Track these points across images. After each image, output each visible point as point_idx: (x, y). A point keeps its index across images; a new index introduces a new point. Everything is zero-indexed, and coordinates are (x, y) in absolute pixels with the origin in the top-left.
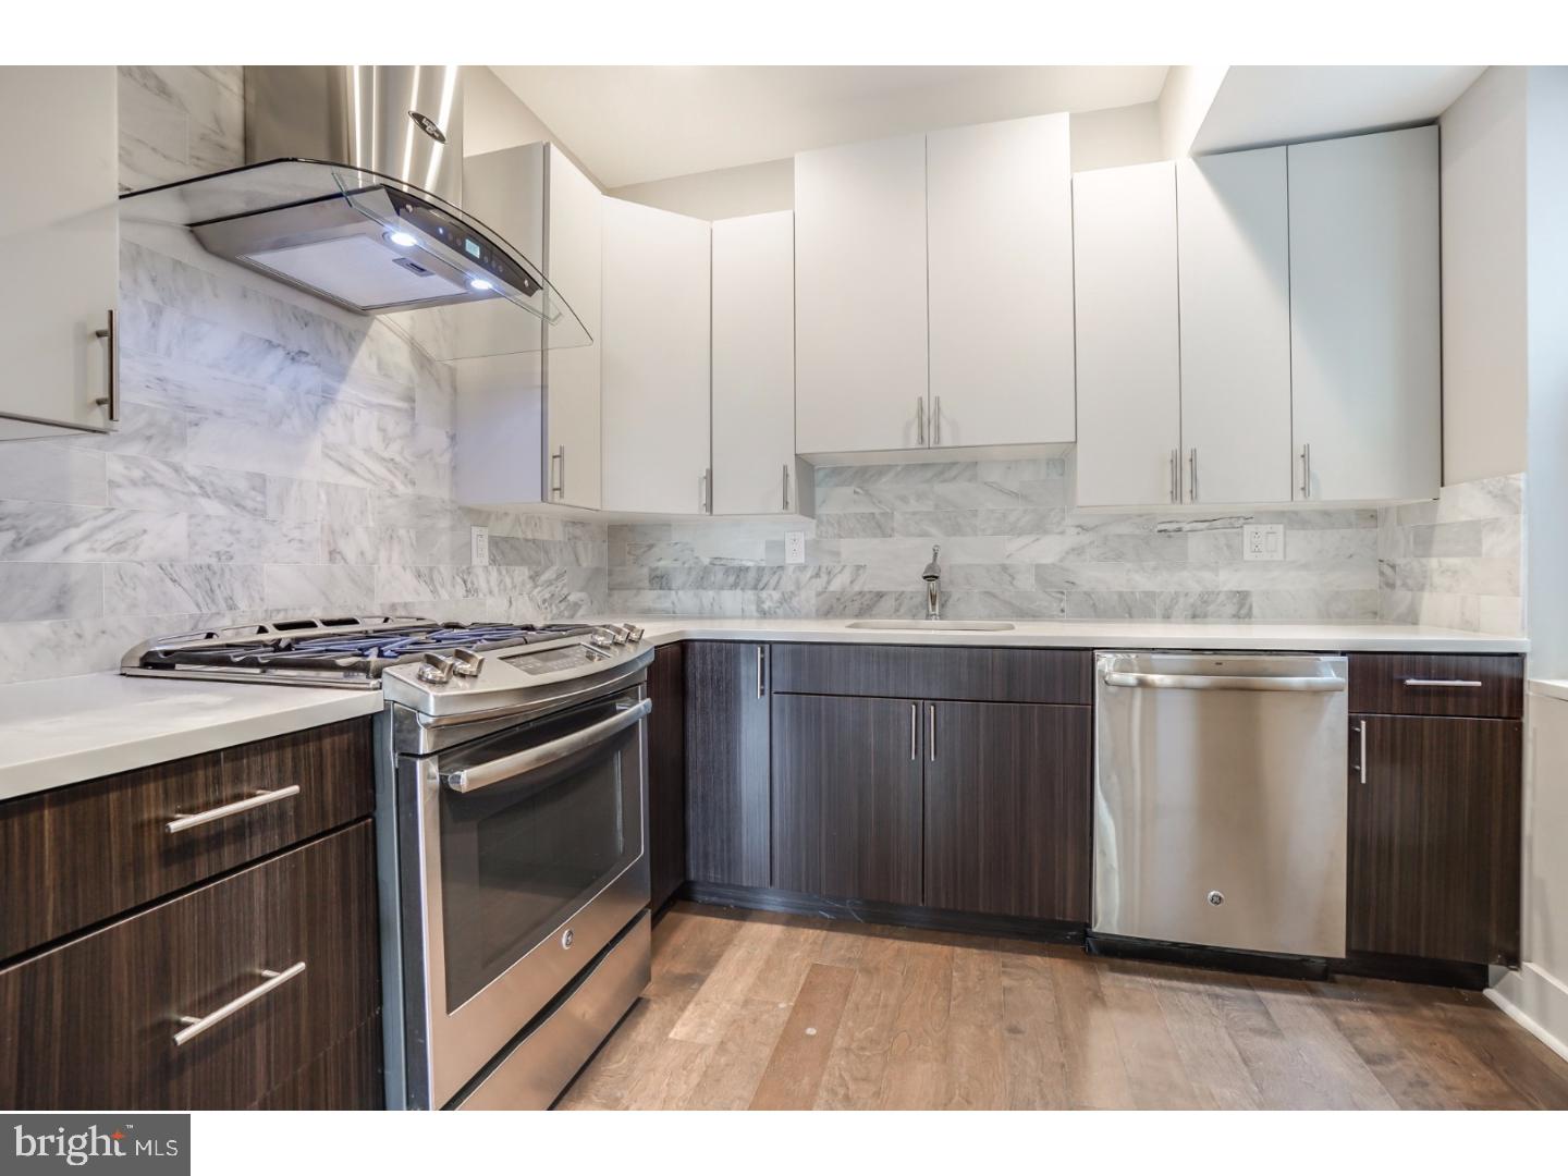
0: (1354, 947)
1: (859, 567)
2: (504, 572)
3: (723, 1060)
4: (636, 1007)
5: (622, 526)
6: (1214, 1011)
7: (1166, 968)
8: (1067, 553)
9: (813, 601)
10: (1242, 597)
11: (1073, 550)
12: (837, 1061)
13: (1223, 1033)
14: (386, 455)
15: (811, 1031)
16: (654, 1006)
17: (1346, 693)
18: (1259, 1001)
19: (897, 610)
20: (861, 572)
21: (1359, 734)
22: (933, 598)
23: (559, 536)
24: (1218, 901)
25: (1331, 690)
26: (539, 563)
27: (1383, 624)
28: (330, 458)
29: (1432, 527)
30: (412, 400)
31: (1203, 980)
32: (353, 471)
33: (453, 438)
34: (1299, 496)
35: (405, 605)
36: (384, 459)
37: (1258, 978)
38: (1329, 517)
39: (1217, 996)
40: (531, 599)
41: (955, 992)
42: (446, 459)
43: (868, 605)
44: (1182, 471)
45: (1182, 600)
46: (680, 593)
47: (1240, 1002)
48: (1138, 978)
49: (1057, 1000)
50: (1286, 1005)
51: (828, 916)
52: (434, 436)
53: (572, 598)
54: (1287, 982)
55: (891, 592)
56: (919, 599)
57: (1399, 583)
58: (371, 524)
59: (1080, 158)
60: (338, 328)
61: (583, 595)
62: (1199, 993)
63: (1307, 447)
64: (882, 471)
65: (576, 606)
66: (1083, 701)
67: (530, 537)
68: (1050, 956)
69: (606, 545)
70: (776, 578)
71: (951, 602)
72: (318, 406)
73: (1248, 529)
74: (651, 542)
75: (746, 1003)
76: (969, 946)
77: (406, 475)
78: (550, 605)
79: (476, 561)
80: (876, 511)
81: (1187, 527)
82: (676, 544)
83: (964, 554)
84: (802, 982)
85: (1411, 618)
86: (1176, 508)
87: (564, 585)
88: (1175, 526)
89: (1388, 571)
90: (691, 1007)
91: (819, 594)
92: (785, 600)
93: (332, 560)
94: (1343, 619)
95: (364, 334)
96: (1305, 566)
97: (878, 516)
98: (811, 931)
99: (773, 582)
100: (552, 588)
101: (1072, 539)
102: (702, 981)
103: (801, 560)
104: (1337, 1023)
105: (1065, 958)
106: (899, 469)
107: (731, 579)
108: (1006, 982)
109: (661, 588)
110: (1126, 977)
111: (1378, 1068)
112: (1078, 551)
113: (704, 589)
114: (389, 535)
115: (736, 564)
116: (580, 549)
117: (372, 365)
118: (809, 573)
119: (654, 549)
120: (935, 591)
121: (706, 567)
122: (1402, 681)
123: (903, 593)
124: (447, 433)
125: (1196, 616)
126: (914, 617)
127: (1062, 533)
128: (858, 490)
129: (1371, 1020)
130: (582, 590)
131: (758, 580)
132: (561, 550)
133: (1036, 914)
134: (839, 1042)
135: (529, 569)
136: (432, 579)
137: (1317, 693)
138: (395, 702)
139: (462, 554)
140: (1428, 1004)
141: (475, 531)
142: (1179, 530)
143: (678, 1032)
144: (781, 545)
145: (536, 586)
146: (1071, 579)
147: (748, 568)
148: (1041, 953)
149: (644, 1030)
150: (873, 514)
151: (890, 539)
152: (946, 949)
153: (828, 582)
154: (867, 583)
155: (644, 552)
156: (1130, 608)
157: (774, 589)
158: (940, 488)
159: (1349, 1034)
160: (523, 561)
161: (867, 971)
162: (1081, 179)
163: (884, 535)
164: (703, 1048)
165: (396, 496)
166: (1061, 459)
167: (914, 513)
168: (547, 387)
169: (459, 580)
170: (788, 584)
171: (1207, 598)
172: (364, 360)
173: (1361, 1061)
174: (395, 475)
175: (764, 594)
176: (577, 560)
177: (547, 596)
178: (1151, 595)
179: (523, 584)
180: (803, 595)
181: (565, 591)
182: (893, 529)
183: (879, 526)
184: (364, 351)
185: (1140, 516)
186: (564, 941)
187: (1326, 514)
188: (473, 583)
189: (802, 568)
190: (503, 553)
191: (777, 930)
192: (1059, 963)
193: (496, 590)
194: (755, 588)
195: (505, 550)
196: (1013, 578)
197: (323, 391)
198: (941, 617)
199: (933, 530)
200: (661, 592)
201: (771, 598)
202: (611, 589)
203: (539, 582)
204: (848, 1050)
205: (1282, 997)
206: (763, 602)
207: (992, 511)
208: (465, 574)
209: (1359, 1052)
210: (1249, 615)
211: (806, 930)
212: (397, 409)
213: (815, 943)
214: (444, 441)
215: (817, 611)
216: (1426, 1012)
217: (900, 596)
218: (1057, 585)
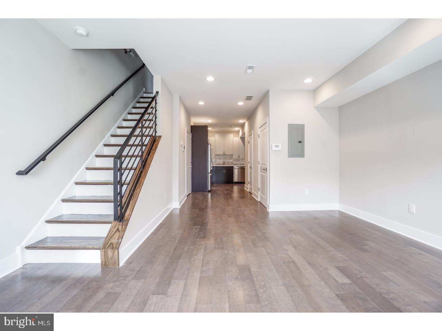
7: (238, 184)
10: (243, 164)
20: (219, 162)
43: (219, 164)
48: (236, 184)
59: (234, 136)
81: (239, 160)
83: (226, 161)
86: (239, 158)
105: (232, 184)
106: (221, 155)
112: (233, 161)
125: (241, 165)
148: (230, 184)
153: (216, 163)
156: (235, 164)
158: (224, 156)
162: (234, 138)
166: (232, 155)
167: (222, 158)
178: (237, 164)
183: (220, 159)
185: (237, 159)
196: (229, 162)
198: (224, 165)
199: (224, 159)
207: (228, 158)
217: (221, 164)
218: (232, 163)
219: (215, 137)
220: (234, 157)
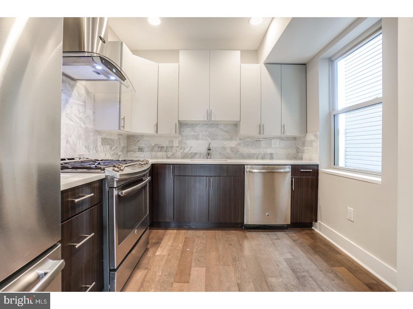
0: (292, 222)
1: (191, 147)
2: (104, 147)
3: (170, 257)
4: (146, 250)
5: (131, 136)
6: (268, 237)
7: (258, 230)
8: (237, 145)
9: (180, 155)
10: (272, 155)
11: (238, 144)
12: (195, 255)
13: (269, 240)
14: (79, 116)
15: (188, 250)
16: (150, 249)
17: (291, 173)
18: (276, 234)
19: (200, 157)
20: (192, 148)
21: (293, 180)
22: (209, 154)
23: (116, 138)
24: (268, 215)
25: (288, 172)
26: (112, 145)
27: (297, 160)
28: (67, 117)
29: (305, 141)
30: (85, 103)
31: (265, 232)
32: (72, 120)
33: (94, 112)
34: (282, 134)
35: (83, 155)
36: (79, 118)
37: (275, 230)
38: (288, 138)
39: (268, 234)
40: (110, 154)
41: (217, 239)
42: (92, 118)
43: (193, 156)
44: (261, 128)
45: (260, 155)
46: (146, 153)
47: (273, 235)
48: (253, 233)
49: (238, 238)
50: (280, 234)
51: (186, 227)
52: (90, 112)
53: (119, 154)
54: (280, 230)
55: (198, 153)
56: (205, 154)
57: (299, 152)
58: (76, 134)
59: (242, 61)
60: (69, 84)
61: (121, 153)
62: (265, 234)
63: (284, 125)
64: (197, 125)
65: (120, 156)
66: (242, 176)
67: (110, 138)
68: (236, 230)
69: (126, 140)
70: (171, 149)
71: (212, 155)
72: (65, 104)
73: (273, 140)
74: (139, 140)
75: (172, 246)
76: (218, 230)
77: (83, 122)
78: (114, 155)
79: (98, 144)
80: (196, 134)
81: (261, 140)
82: (145, 140)
83: (215, 144)
84: (184, 240)
85: (301, 159)
86: (260, 136)
87: (117, 151)
88: (259, 139)
89: (298, 149)
90: (159, 248)
91: (181, 153)
92: (173, 155)
93: (67, 143)
94: (290, 159)
95: (75, 86)
96: (283, 148)
97: (196, 135)
98: (183, 231)
99: (170, 151)
100: (114, 151)
101: (238, 141)
102: (160, 243)
103: (177, 145)
104: (289, 236)
105: (238, 230)
106: (201, 124)
107: (160, 149)
108: (227, 236)
109: (141, 151)
110: (251, 233)
111: (295, 242)
112: (239, 144)
113: (153, 152)
114: (79, 137)
115: (161, 146)
116: (121, 141)
117: (77, 94)
118: (179, 148)
119: (139, 142)
120: (209, 153)
121: (153, 147)
122: (300, 170)
123: (201, 153)
124: (93, 111)
125: (263, 158)
126: (204, 159)
127: (236, 140)
128: (191, 129)
129: (294, 235)
130: (121, 152)
131: (167, 150)
132: (117, 142)
133: (233, 222)
134: (195, 251)
135: (110, 146)
136: (89, 149)
137: (285, 172)
138: (108, 176)
139: (95, 142)
140: (303, 231)
141: (98, 136)
142: (260, 140)
143: (157, 253)
144: (172, 142)
145: (111, 151)
146: (238, 150)
147: (164, 147)
148: (234, 230)
149: (149, 254)
150: (195, 135)
151: (198, 141)
152: (214, 231)
153: (184, 150)
154: (193, 151)
155: (136, 143)
156: (250, 157)
157: (171, 152)
158: (210, 129)
159: (291, 237)
160: (109, 144)
161: (198, 237)
162: (243, 65)
163: (197, 140)
164: (164, 256)
165: (81, 127)
166: (236, 125)
167: (204, 135)
168: (121, 101)
169: (94, 149)
170: (174, 151)
171: (265, 155)
172: (75, 92)
173: (293, 241)
174: (81, 122)
175: (168, 153)
176: (120, 144)
177: (113, 153)
178: (254, 154)
179: (108, 150)
180: (178, 153)
181: (117, 152)
182: (199, 138)
183: (196, 138)
184: (75, 90)
185: (252, 137)
186: (136, 232)
187: (287, 138)
188: (97, 150)
189: (178, 147)
190: (104, 142)
191: (175, 231)
192: (237, 232)
193: (102, 151)
194: (166, 152)
195: (105, 141)
196: (226, 150)
197: (66, 100)
198: (210, 158)
199: (208, 139)
200: (141, 152)
201: (170, 154)
202: (127, 151)
203: (112, 150)
204: (197, 252)
205: (280, 233)
206: (168, 155)
207: (221, 135)
208: (96, 147)
209: (293, 240)
210: (273, 158)
211: (182, 231)
212: (82, 105)
213: (184, 233)
214: (92, 113)
215: (181, 157)
216: (303, 232)
217: (201, 154)
218: (235, 152)
219: (178, 61)
220: (243, 131)
